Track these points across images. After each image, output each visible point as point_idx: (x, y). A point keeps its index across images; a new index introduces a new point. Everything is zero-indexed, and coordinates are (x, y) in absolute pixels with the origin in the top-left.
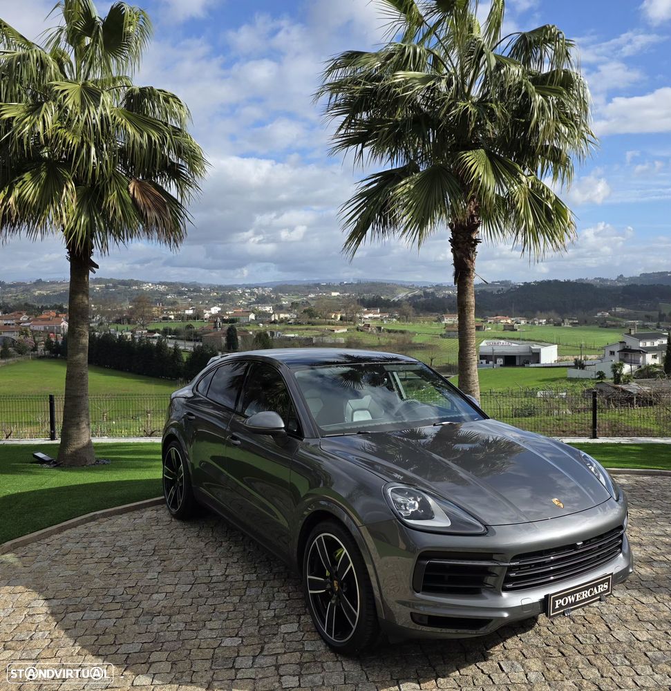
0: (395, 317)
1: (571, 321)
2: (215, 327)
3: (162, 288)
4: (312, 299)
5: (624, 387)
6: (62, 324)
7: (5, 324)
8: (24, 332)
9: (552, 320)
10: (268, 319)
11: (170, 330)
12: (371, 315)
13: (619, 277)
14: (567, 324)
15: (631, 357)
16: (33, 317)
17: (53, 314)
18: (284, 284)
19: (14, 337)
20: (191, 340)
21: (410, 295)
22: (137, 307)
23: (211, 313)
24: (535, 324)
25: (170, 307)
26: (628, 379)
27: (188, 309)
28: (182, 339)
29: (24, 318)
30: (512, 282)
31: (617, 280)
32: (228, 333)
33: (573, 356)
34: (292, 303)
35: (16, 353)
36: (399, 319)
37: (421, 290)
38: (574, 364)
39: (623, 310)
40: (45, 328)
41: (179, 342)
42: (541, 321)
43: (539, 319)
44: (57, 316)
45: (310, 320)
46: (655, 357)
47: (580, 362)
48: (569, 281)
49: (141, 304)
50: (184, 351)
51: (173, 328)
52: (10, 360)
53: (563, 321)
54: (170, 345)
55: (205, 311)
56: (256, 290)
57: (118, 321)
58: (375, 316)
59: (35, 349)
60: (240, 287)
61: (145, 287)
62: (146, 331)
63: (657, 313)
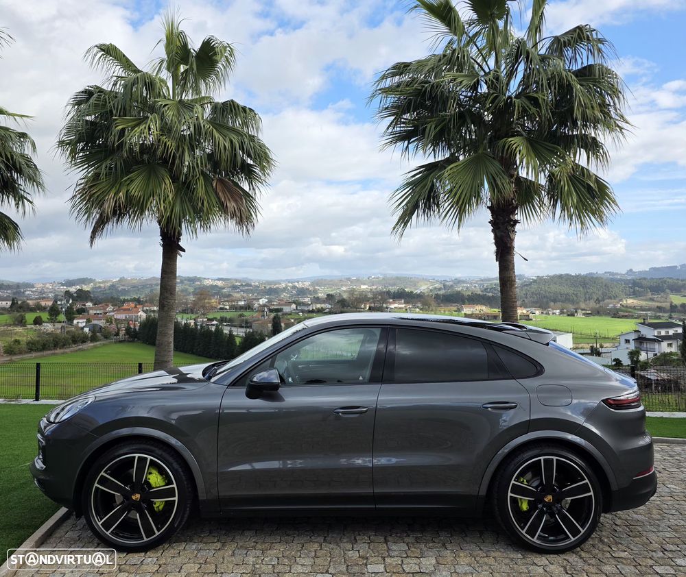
0: (418, 307)
1: (584, 312)
2: (263, 316)
3: (220, 283)
4: (345, 291)
5: (642, 373)
6: (139, 314)
7: (95, 314)
8: (109, 321)
9: (565, 310)
10: (306, 309)
11: (226, 318)
12: (396, 305)
13: (628, 271)
14: (580, 314)
15: (646, 345)
16: (117, 308)
17: (132, 305)
18: (320, 278)
19: (101, 325)
20: (243, 327)
21: (431, 287)
22: (199, 299)
23: (259, 304)
24: (549, 314)
25: (226, 299)
26: (645, 366)
27: (241, 301)
28: (235, 326)
29: (110, 308)
30: (526, 275)
31: (627, 273)
32: (273, 321)
33: (588, 344)
34: (328, 295)
35: (102, 338)
36: (421, 309)
37: (441, 283)
38: (590, 352)
39: (635, 301)
40: (126, 317)
41: (233, 329)
42: (555, 311)
43: (553, 309)
44: (136, 307)
45: (343, 309)
46: (670, 345)
47: (596, 349)
48: (579, 275)
49: (202, 296)
50: (237, 336)
51: (228, 317)
52: (98, 343)
53: (576, 312)
54: (226, 331)
55: (254, 302)
56: (296, 284)
57: (184, 311)
58: (400, 306)
59: (117, 334)
60: (284, 281)
61: (207, 283)
62: (206, 320)
63: (669, 304)
